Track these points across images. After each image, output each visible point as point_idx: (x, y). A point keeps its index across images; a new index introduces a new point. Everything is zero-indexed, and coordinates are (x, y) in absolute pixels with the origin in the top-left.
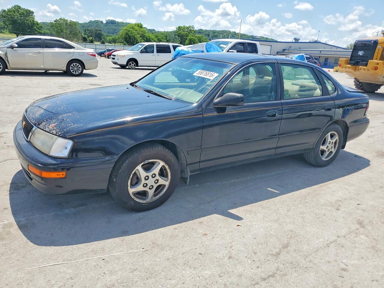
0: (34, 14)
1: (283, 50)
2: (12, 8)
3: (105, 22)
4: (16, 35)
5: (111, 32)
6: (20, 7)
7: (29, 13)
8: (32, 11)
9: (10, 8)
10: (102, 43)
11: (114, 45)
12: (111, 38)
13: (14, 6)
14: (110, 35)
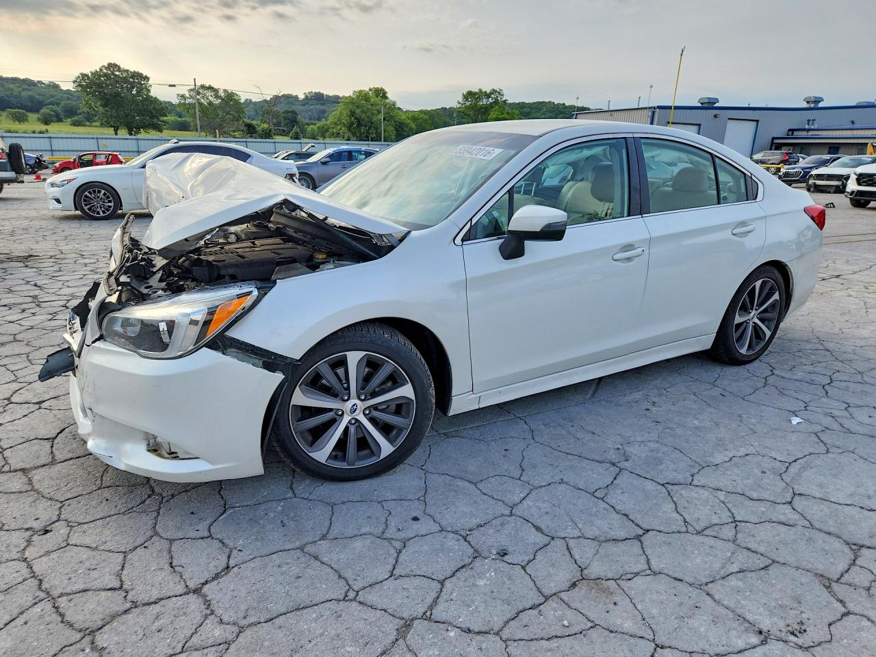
0: (150, 82)
1: (790, 130)
2: (101, 70)
3: (301, 97)
4: (113, 129)
5: (315, 118)
6: (119, 67)
7: (138, 80)
8: (146, 76)
9: (98, 70)
10: (295, 139)
11: (322, 141)
12: (315, 127)
13: (106, 65)
14: (313, 122)
